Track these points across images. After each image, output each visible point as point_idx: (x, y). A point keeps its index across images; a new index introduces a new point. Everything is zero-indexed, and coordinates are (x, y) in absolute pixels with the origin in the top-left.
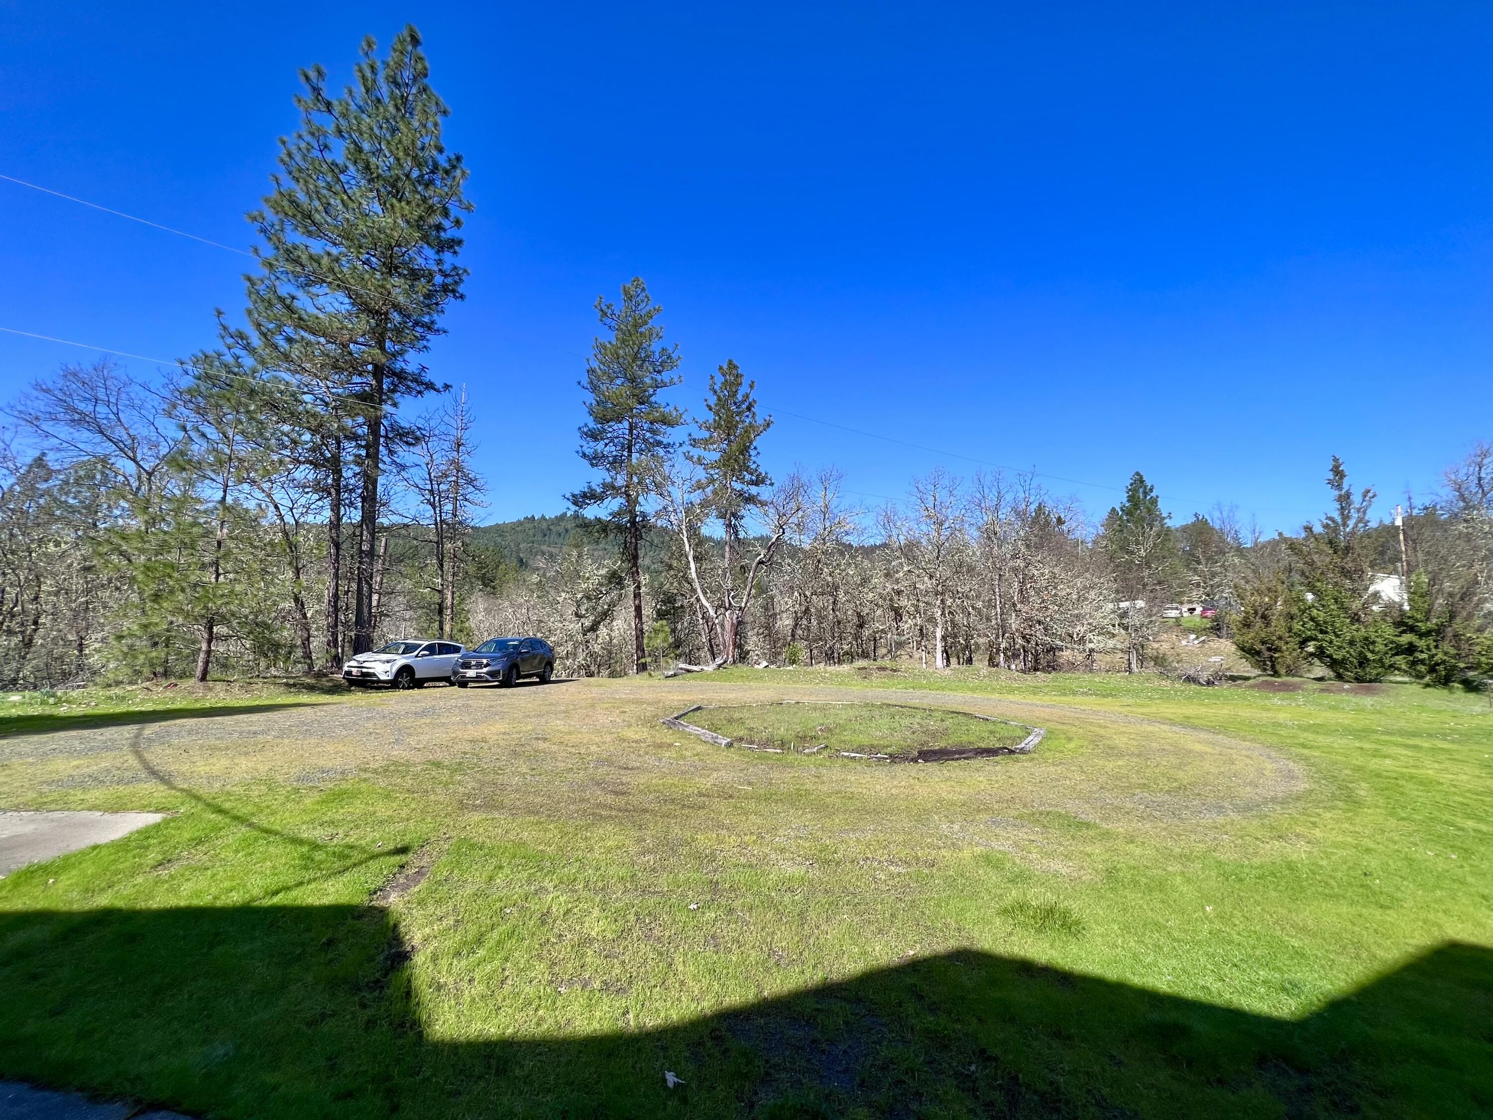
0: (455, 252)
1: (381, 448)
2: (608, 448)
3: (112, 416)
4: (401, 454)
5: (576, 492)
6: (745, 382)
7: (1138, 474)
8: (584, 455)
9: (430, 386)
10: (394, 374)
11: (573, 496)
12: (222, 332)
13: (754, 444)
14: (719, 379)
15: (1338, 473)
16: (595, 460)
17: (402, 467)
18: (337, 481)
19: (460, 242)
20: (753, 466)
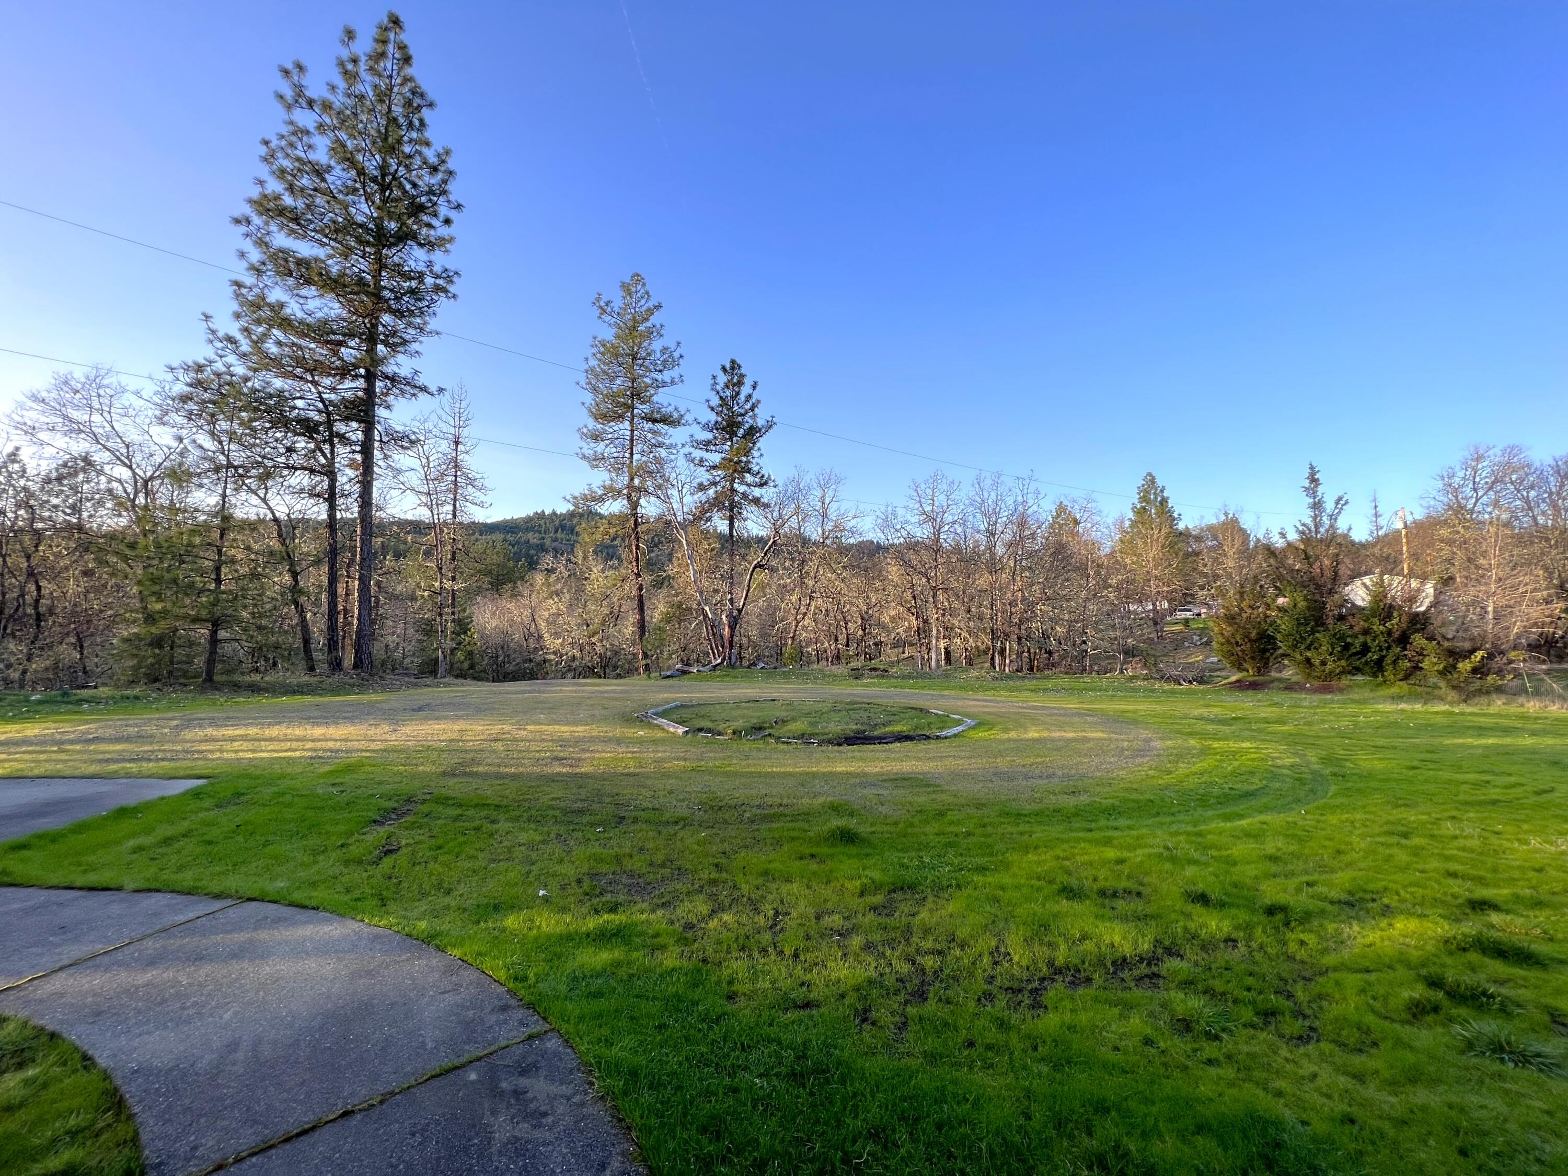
0: (446, 251)
1: (376, 452)
2: (608, 450)
3: (106, 424)
4: (396, 457)
5: (577, 494)
6: (748, 382)
7: (1150, 474)
8: (584, 457)
9: (424, 389)
10: (387, 377)
11: (575, 498)
12: (211, 337)
13: (758, 445)
14: (722, 379)
15: (1314, 480)
16: (596, 460)
17: (399, 471)
18: (332, 487)
19: (451, 240)
20: (756, 469)
